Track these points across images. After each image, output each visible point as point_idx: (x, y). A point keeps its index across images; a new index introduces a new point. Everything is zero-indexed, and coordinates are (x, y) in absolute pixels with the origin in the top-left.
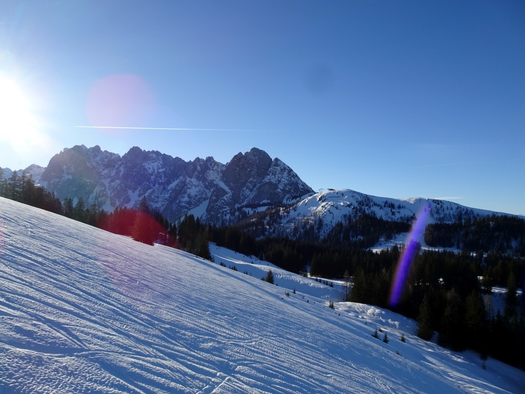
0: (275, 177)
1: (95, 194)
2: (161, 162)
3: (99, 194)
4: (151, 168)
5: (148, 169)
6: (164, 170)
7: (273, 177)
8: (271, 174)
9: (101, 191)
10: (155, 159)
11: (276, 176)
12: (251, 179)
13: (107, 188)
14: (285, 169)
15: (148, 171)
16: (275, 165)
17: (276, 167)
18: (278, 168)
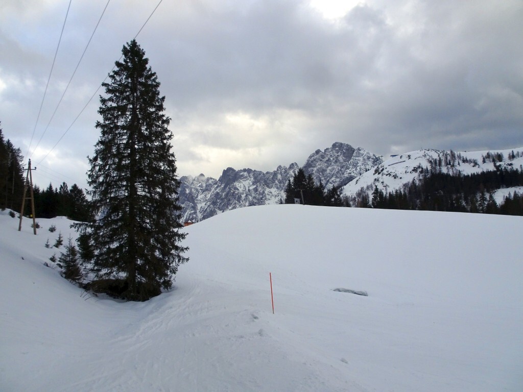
0: (356, 169)
1: (185, 218)
2: (252, 179)
3: (189, 217)
4: (242, 186)
5: (239, 188)
6: (255, 186)
7: (354, 170)
8: (351, 167)
9: (190, 215)
10: (246, 177)
11: (358, 168)
12: (333, 179)
13: (198, 211)
14: (369, 158)
15: (238, 189)
16: (356, 156)
17: (357, 158)
18: (361, 159)
